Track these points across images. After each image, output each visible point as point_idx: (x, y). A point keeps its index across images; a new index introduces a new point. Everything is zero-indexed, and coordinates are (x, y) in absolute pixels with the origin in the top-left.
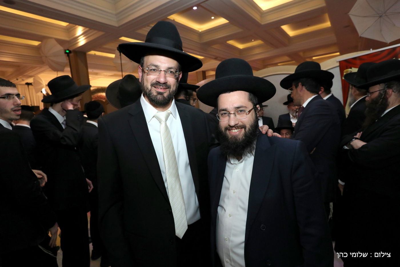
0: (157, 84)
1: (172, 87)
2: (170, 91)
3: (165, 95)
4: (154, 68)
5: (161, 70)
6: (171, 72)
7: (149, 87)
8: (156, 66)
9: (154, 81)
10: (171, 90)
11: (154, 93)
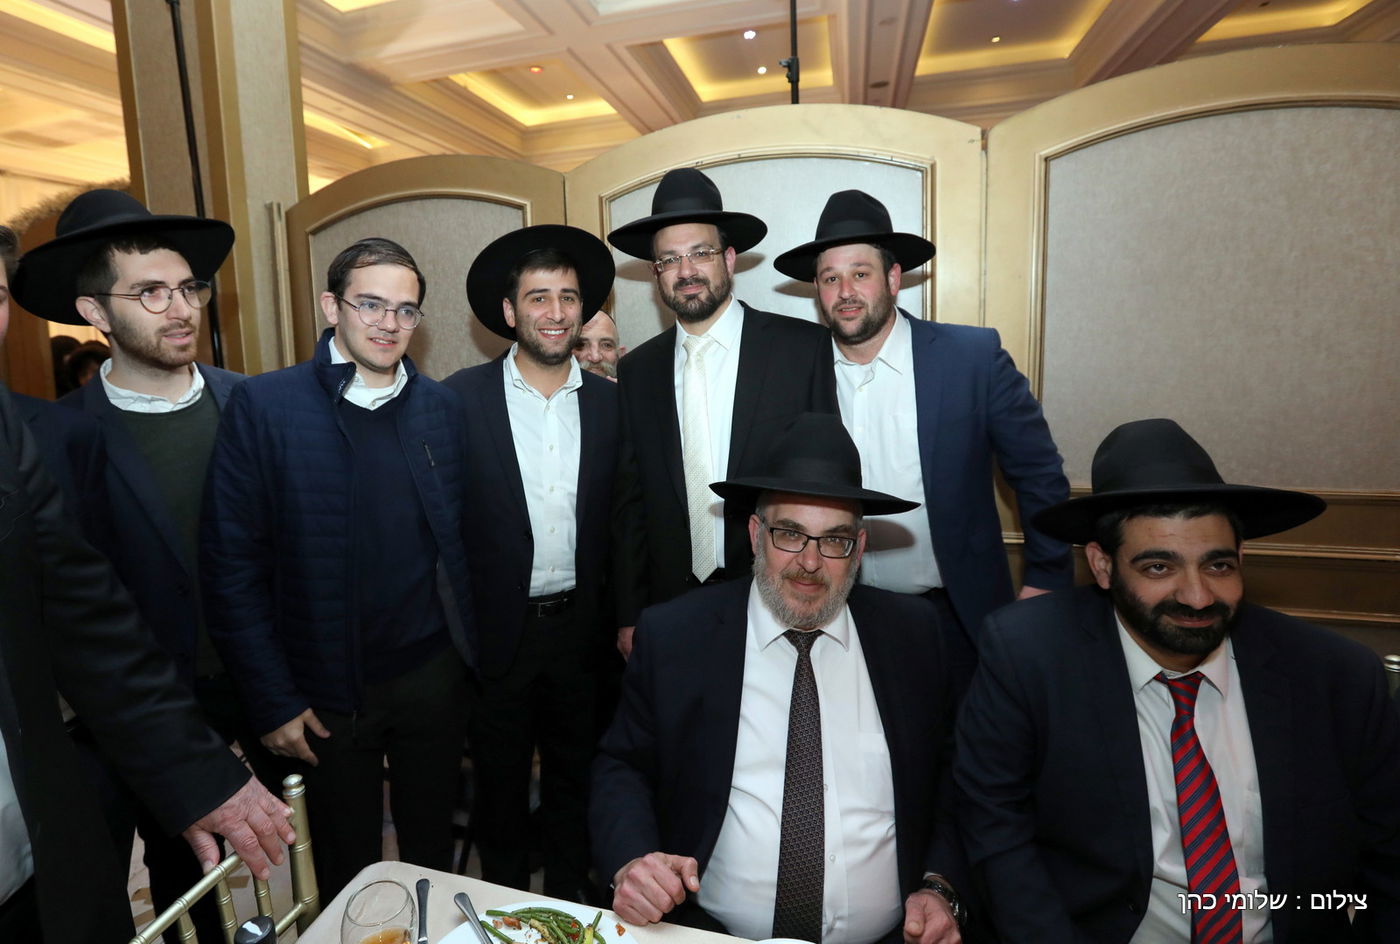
0: (682, 282)
1: (711, 279)
2: (709, 289)
3: (703, 296)
4: (668, 257)
5: (681, 257)
6: (701, 254)
7: (672, 293)
8: (671, 253)
9: (677, 280)
10: (712, 286)
11: (682, 299)
